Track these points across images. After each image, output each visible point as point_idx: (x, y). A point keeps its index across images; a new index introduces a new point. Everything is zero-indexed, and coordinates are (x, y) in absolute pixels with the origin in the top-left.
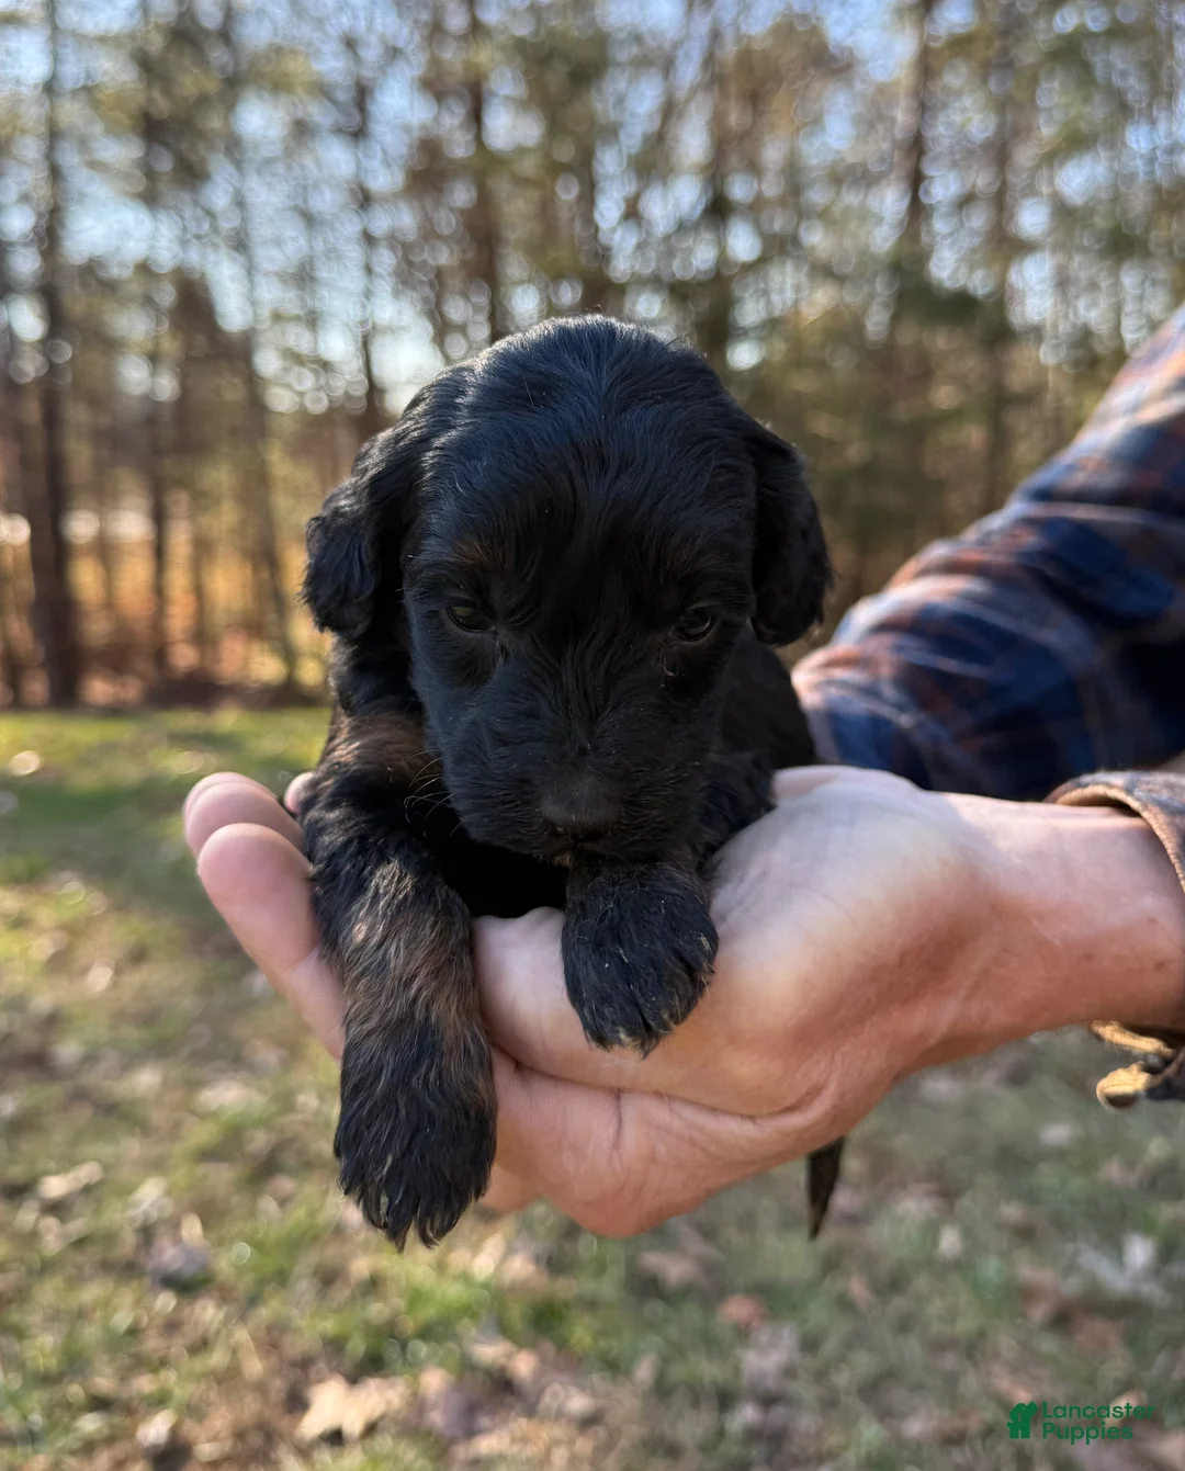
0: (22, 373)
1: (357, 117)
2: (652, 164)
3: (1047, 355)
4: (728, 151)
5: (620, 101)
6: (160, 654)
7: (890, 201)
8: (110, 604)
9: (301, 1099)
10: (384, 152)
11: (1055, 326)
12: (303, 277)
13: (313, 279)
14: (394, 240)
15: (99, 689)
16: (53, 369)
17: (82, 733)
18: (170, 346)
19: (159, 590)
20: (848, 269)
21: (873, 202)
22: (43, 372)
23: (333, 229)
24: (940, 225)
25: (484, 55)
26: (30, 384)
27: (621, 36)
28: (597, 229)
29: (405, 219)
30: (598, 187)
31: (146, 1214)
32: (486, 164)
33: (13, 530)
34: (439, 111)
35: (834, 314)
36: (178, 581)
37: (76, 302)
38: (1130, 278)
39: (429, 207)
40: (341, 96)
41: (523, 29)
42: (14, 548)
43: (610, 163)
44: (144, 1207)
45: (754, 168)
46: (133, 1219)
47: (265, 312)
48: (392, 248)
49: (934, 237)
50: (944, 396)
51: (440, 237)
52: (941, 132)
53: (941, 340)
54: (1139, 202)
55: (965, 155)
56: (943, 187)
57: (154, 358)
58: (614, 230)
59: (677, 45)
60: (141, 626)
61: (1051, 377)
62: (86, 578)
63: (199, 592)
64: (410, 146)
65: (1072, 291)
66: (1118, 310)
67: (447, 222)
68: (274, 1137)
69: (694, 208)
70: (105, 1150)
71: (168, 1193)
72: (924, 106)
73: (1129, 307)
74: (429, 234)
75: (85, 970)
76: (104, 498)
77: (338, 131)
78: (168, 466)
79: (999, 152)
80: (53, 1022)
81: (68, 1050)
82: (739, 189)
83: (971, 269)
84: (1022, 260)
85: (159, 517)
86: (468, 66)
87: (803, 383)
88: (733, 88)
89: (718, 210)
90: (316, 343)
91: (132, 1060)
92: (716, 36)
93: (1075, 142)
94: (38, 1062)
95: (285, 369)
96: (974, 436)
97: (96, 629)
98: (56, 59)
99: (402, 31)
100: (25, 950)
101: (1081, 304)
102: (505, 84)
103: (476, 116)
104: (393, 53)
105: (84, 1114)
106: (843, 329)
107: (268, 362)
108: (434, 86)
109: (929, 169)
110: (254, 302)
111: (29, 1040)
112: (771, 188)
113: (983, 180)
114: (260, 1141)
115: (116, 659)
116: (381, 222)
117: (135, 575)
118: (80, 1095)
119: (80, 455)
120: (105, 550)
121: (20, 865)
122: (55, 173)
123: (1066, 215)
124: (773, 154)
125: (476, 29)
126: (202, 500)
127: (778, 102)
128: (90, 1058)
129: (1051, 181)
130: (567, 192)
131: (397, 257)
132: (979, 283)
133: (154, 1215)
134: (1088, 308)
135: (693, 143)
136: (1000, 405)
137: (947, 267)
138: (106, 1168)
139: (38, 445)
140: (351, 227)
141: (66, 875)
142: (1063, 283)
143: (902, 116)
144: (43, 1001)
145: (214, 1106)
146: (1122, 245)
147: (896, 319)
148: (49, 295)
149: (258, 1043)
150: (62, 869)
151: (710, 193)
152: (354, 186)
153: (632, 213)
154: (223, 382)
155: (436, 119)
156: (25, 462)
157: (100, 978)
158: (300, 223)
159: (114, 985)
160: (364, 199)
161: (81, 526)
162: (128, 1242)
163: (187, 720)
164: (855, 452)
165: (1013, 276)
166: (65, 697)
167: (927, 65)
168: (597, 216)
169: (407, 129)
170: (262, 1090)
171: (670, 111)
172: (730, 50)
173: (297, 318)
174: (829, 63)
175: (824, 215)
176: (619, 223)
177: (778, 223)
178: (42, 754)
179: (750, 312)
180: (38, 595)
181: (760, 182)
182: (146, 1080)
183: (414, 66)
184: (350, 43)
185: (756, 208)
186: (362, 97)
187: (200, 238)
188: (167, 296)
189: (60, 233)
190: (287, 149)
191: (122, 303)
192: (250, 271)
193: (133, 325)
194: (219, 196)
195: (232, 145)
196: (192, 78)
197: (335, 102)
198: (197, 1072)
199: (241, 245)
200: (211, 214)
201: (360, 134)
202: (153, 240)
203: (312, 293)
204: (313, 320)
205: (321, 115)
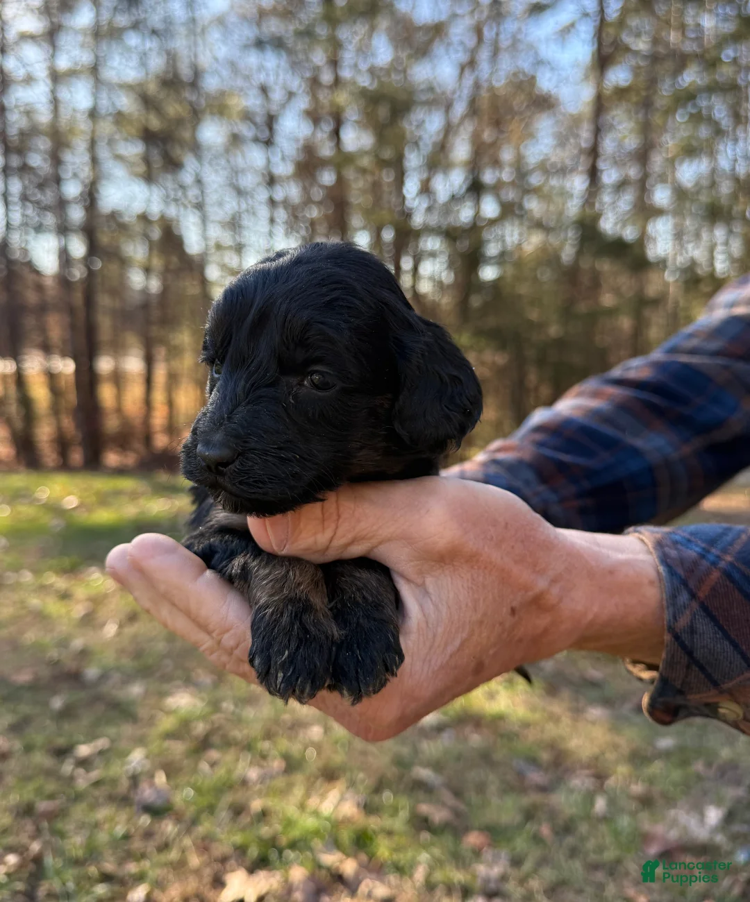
0: (74, 276)
1: (267, 133)
2: (437, 161)
3: (669, 277)
4: (482, 154)
5: (420, 125)
6: (148, 438)
7: (578, 184)
8: (119, 410)
9: (224, 705)
10: (282, 152)
11: (675, 259)
12: (234, 224)
13: (240, 226)
14: (286, 203)
15: (112, 458)
16: (91, 274)
17: (101, 484)
18: (157, 262)
19: (148, 402)
20: (552, 224)
21: (568, 185)
22: (85, 275)
23: (252, 197)
24: (606, 198)
25: (342, 98)
26: (76, 282)
27: (422, 87)
28: (404, 198)
29: (293, 192)
30: (406, 175)
31: (135, 768)
32: (343, 160)
33: (65, 366)
34: (315, 129)
35: (543, 249)
36: (159, 397)
37: (104, 239)
38: (720, 233)
39: (307, 184)
40: (259, 120)
41: (365, 81)
42: (66, 376)
43: (413, 160)
44: (133, 764)
45: (496, 163)
46: (127, 771)
47: (212, 243)
48: (286, 208)
49: (603, 206)
50: (607, 300)
51: (314, 202)
52: (608, 145)
53: (605, 266)
54: (725, 188)
55: (618, 163)
56: (610, 176)
57: (147, 270)
58: (414, 199)
59: (454, 92)
60: (138, 422)
61: (671, 289)
62: (106, 394)
63: (170, 403)
64: (298, 149)
65: (685, 238)
66: (711, 250)
67: (318, 194)
68: (208, 727)
69: (461, 187)
70: (112, 731)
71: (147, 757)
72: (598, 131)
73: (719, 248)
74: (308, 201)
75: (103, 625)
76: (118, 349)
77: (256, 140)
78: (155, 331)
79: (642, 156)
80: (84, 654)
81: (92, 672)
82: (488, 177)
83: (624, 226)
84: (655, 221)
85: (149, 360)
86: (332, 104)
87: (524, 289)
88: (486, 118)
89: (476, 188)
90: (241, 262)
91: (128, 679)
92: (477, 86)
93: (690, 151)
94: (74, 678)
95: (222, 277)
96: (625, 323)
97: (111, 424)
98: (95, 95)
99: (296, 83)
100: (68, 612)
101: (690, 246)
102: (352, 114)
103: (336, 133)
104: (291, 95)
105: (100, 708)
106: (549, 258)
107: (213, 273)
108: (314, 116)
109: (601, 165)
110: (205, 238)
111: (71, 665)
112: (506, 175)
113: (633, 172)
114: (200, 728)
115: (123, 441)
116: (279, 194)
117: (134, 394)
118: (98, 698)
119: (105, 324)
120: (118, 378)
121: (67, 562)
122: (95, 161)
123: (681, 194)
124: (507, 155)
125: (337, 82)
126: (175, 352)
127: (514, 126)
128: (104, 677)
129: (673, 172)
130: (388, 177)
131: (288, 213)
132: (629, 234)
133: (139, 769)
134: (693, 249)
135: (461, 150)
136: (642, 304)
137: (608, 225)
138: (113, 741)
139: (81, 314)
140: (262, 195)
141: (93, 569)
142: (679, 235)
143: (585, 134)
144: (78, 643)
145: (174, 707)
146: (715, 214)
147: (580, 253)
148: (89, 231)
149: (200, 671)
150: (91, 566)
151: (471, 177)
152: (265, 172)
153: (426, 189)
154: (187, 284)
155: (313, 134)
156: (73, 327)
157: (111, 629)
158: (234, 194)
159: (119, 634)
160: (271, 181)
161: (105, 365)
162: (125, 784)
163: (163, 477)
164: (554, 330)
165: (650, 228)
166: (93, 463)
167: (600, 105)
168: (405, 191)
169: (297, 140)
170: (202, 699)
171: (449, 129)
172: (484, 94)
173: (230, 248)
174: (544, 103)
175: (536, 191)
176: (417, 195)
177: (510, 195)
178: (80, 497)
179: (492, 250)
180: (78, 402)
181: (501, 173)
182: (136, 690)
183: (303, 103)
184: (264, 90)
185: (497, 188)
186: (271, 121)
187: (176, 200)
188: (156, 234)
189: (96, 195)
190: (227, 151)
191: (131, 237)
192: (204, 220)
193: (136, 251)
194: (187, 177)
195: (196, 148)
196: (173, 109)
197: (255, 124)
198: (165, 687)
199: (200, 206)
200: (183, 187)
201: (269, 143)
202: (149, 201)
203: (240, 235)
204: (239, 248)
205: (246, 131)
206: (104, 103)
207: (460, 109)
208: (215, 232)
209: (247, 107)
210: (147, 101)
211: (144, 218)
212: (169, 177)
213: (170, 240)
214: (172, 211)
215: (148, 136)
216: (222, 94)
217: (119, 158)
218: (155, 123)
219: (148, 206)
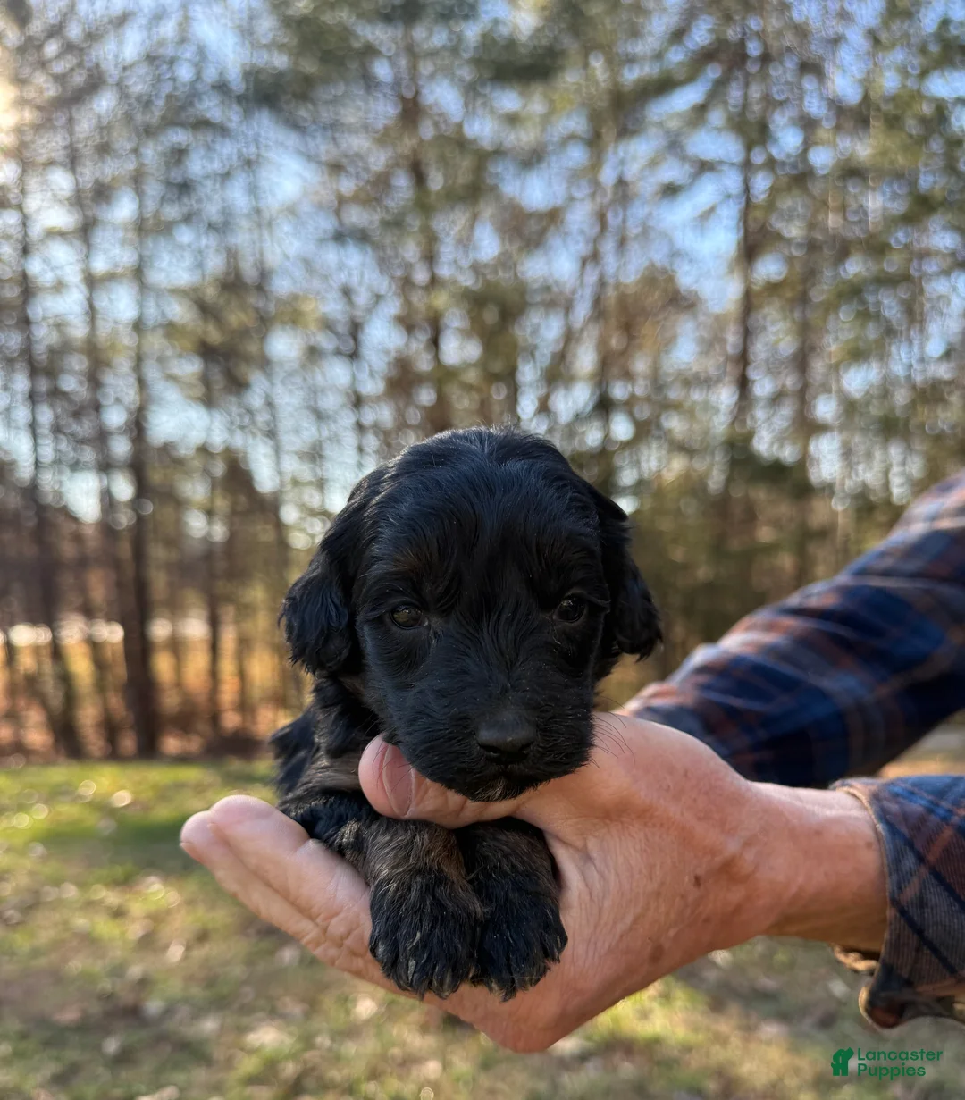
0: (120, 524)
1: (351, 342)
2: (557, 374)
3: (839, 506)
4: (609, 366)
5: (535, 332)
6: (215, 718)
7: (725, 397)
8: (179, 684)
9: (319, 1040)
10: (370, 366)
11: (843, 484)
12: (314, 454)
13: (321, 457)
14: (376, 428)
15: (172, 744)
16: (140, 520)
17: (158, 775)
18: (222, 504)
19: (214, 673)
20: (696, 446)
21: (713, 398)
22: (134, 521)
23: (335, 421)
24: (760, 413)
25: (441, 300)
26: (124, 530)
27: (536, 286)
28: (519, 419)
29: (384, 414)
30: (520, 391)
32: (444, 376)
33: (111, 632)
34: (409, 338)
35: (686, 477)
36: (228, 667)
37: (156, 477)
38: (895, 451)
39: (401, 405)
40: (341, 329)
41: (467, 281)
42: (113, 645)
43: (528, 373)
45: (628, 376)
47: (288, 478)
48: (376, 434)
49: (756, 422)
50: (765, 534)
51: (409, 427)
52: (759, 350)
53: (760, 494)
54: (901, 397)
55: (772, 370)
56: (763, 387)
57: (210, 513)
58: (531, 420)
59: (574, 292)
60: (202, 699)
61: (841, 520)
62: (163, 665)
63: (242, 674)
64: (389, 363)
65: (854, 459)
66: (886, 472)
67: (414, 416)
68: (299, 1068)
69: (586, 405)
70: (180, 1077)
72: (747, 334)
73: (895, 469)
74: (402, 425)
75: (166, 947)
76: (176, 609)
77: (338, 353)
78: (221, 586)
79: (801, 361)
80: (144, 983)
81: (154, 1006)
82: (619, 391)
83: (781, 446)
84: (818, 438)
85: (214, 623)
86: (430, 307)
87: (666, 525)
88: (613, 322)
89: (604, 406)
90: (323, 500)
91: (199, 1012)
92: (602, 283)
93: (857, 355)
94: (133, 1013)
95: (301, 519)
96: (786, 561)
97: (170, 701)
98: (141, 304)
99: (383, 284)
100: (123, 933)
101: (860, 468)
102: (455, 320)
103: (435, 343)
104: (378, 298)
105: (166, 1049)
106: (693, 486)
107: (289, 514)
108: (406, 323)
109: (753, 374)
110: (280, 473)
111: (127, 998)
112: (640, 389)
113: (790, 381)
114: (290, 1070)
115: (184, 722)
116: (369, 416)
117: (197, 663)
118: (162, 1038)
119: (159, 581)
120: (176, 646)
121: (119, 871)
122: (142, 383)
123: (850, 408)
124: (641, 365)
125: (434, 282)
126: (245, 611)
127: (646, 330)
128: (169, 1011)
129: (838, 381)
130: (499, 394)
131: (380, 440)
132: (788, 454)
134: (864, 471)
135: (585, 359)
136: (807, 538)
137: (765, 444)
138: (181, 1090)
139: (130, 571)
140: (347, 419)
141: (152, 879)
142: (847, 453)
143: (732, 339)
144: (135, 971)
145: (257, 1044)
146: (891, 428)
147: (729, 480)
148: (137, 468)
149: (288, 1000)
150: (149, 875)
151: (598, 393)
152: (350, 391)
153: (544, 408)
154: (259, 528)
155: (407, 345)
156: (119, 585)
157: (176, 953)
158: (312, 417)
159: (185, 958)
160: (358, 401)
161: (160, 629)
163: (236, 765)
164: (703, 572)
165: (812, 448)
166: (149, 750)
167: (749, 303)
168: (519, 411)
169: (387, 352)
170: (291, 1034)
171: (570, 337)
172: (611, 294)
173: (310, 483)
174: (681, 302)
175: (676, 407)
176: (535, 415)
177: (644, 413)
178: (133, 793)
179: (627, 477)
180: (128, 677)
181: (633, 386)
182: (209, 1025)
183: (393, 307)
184: (347, 292)
185: (629, 405)
186: (355, 328)
187: (242, 428)
188: (219, 469)
189: (145, 425)
190: (303, 366)
191: (188, 473)
192: (278, 450)
193: (195, 490)
194: (255, 399)
195: (265, 363)
196: (236, 318)
197: (336, 333)
198: (245, 1020)
199: (271, 434)
200: (250, 412)
201: (354, 356)
202: (209, 430)
203: (321, 466)
204: (321, 484)
205: (325, 342)
206: (152, 312)
207: (582, 311)
208: (292, 465)
209: (324, 313)
210: (205, 310)
211: (204, 450)
212: (233, 399)
213: (237, 476)
214: (238, 441)
215: (207, 352)
216: (295, 297)
217: (172, 378)
218: (214, 336)
219: (208, 435)
